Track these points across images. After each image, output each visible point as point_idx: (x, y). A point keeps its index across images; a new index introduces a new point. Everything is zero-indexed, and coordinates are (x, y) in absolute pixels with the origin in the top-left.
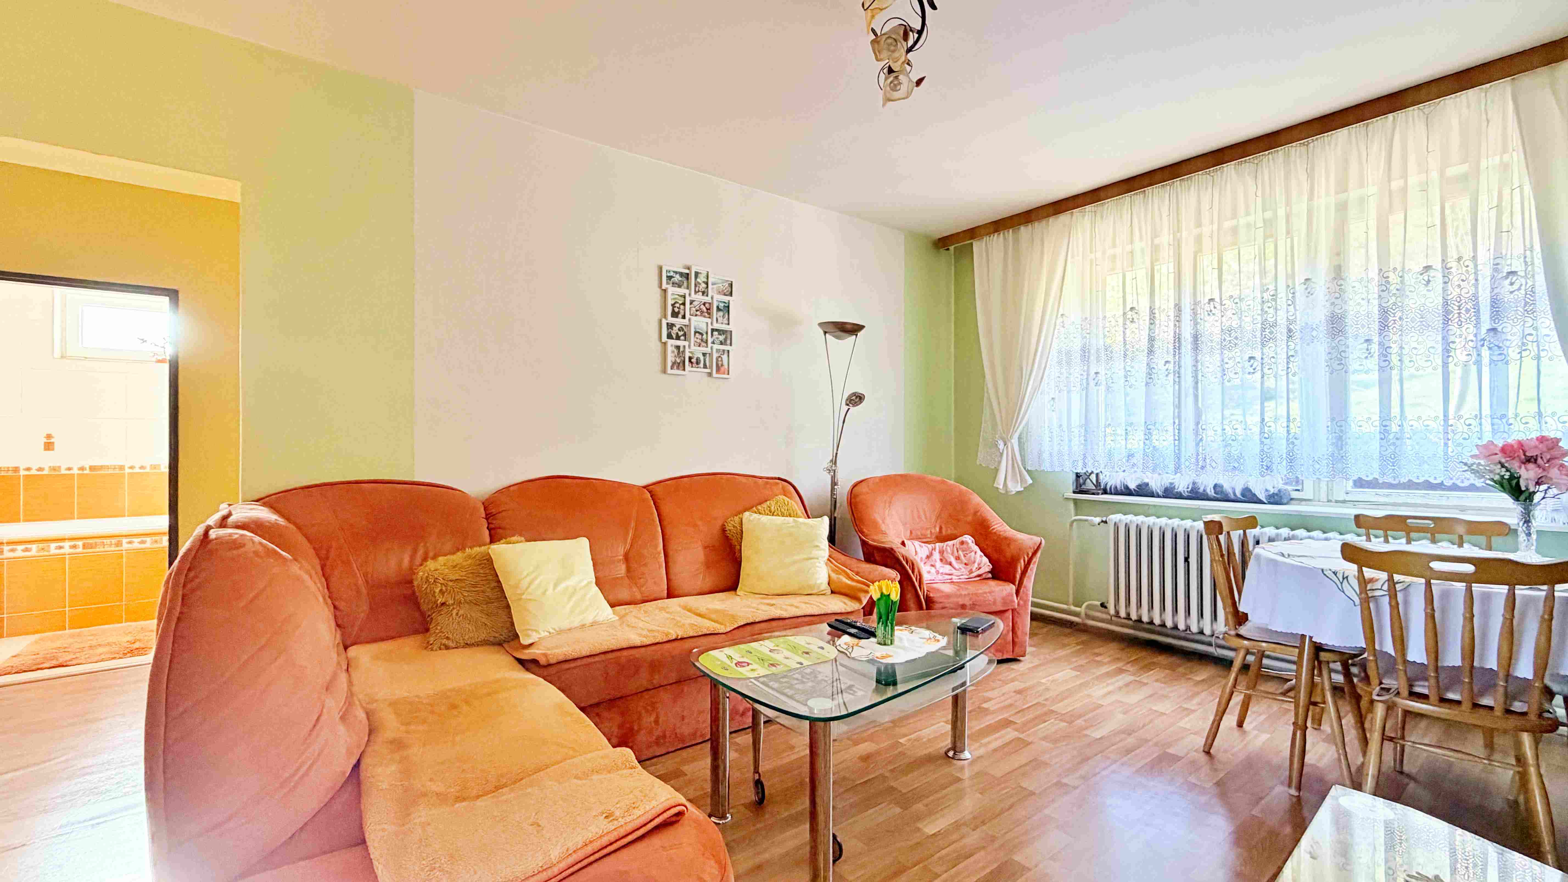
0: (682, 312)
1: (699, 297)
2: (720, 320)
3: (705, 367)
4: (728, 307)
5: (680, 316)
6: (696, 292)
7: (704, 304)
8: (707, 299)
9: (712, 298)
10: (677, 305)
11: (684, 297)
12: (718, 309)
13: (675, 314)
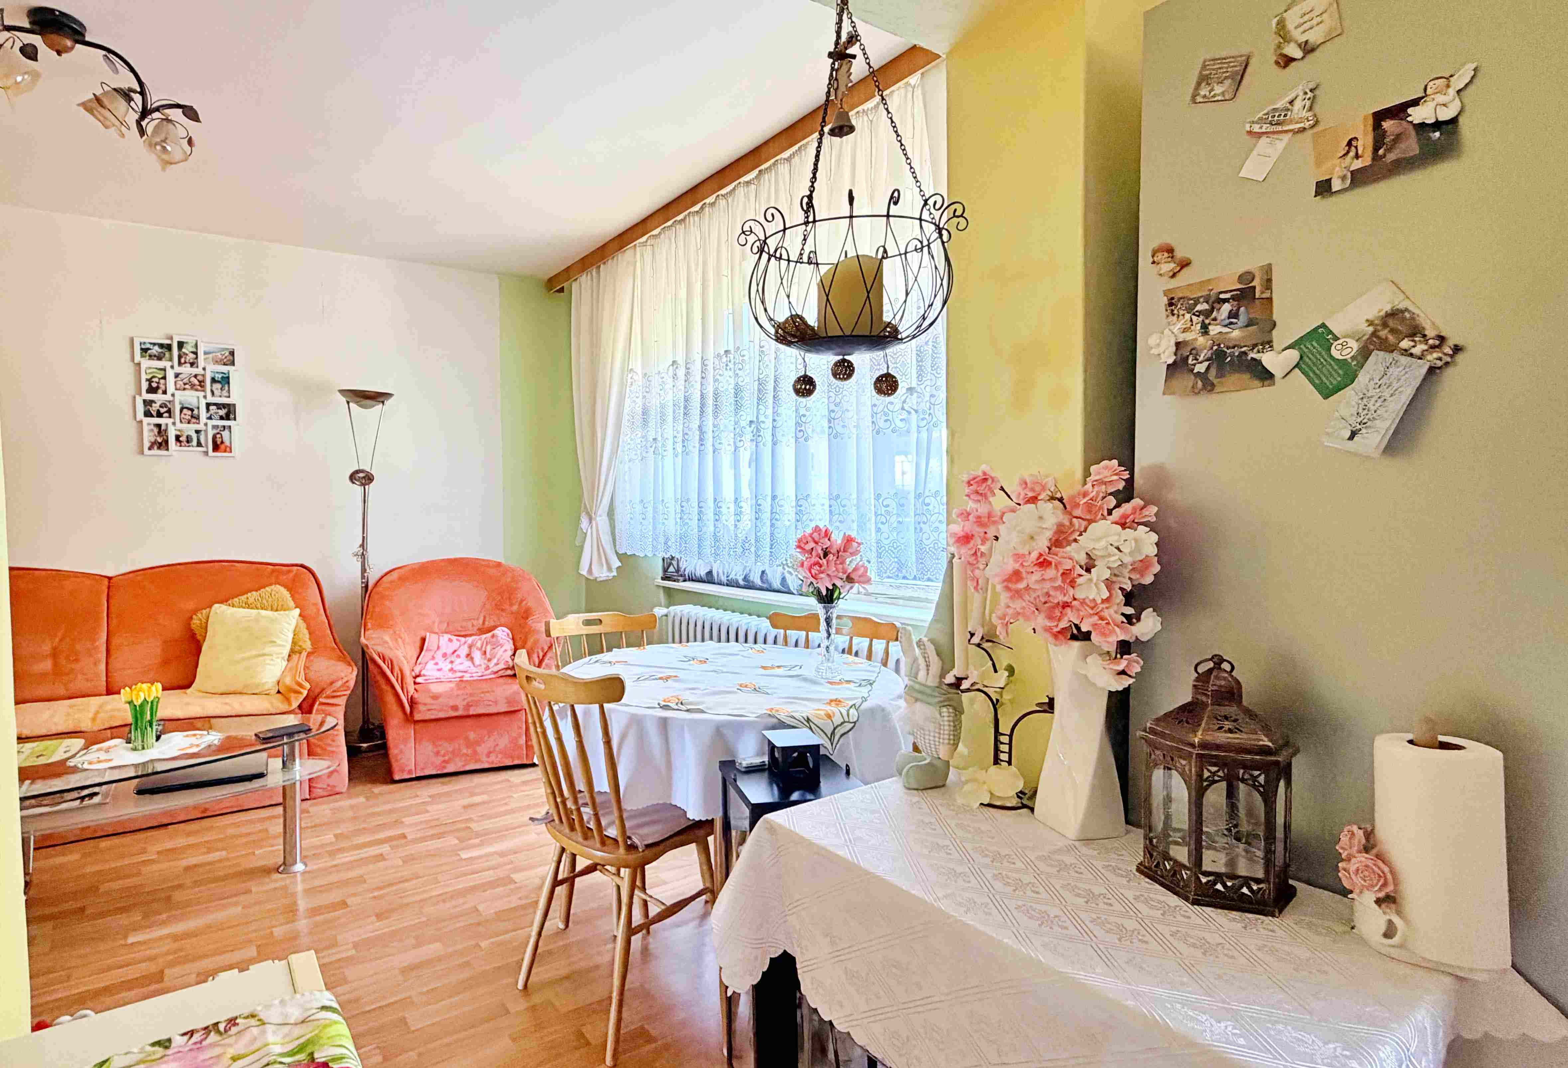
0: (162, 387)
1: (186, 370)
2: (217, 392)
3: (199, 444)
4: (228, 378)
5: (160, 391)
6: (180, 364)
7: (195, 376)
8: (199, 371)
9: (204, 369)
10: (156, 380)
11: (164, 370)
12: (214, 380)
13: (152, 390)
